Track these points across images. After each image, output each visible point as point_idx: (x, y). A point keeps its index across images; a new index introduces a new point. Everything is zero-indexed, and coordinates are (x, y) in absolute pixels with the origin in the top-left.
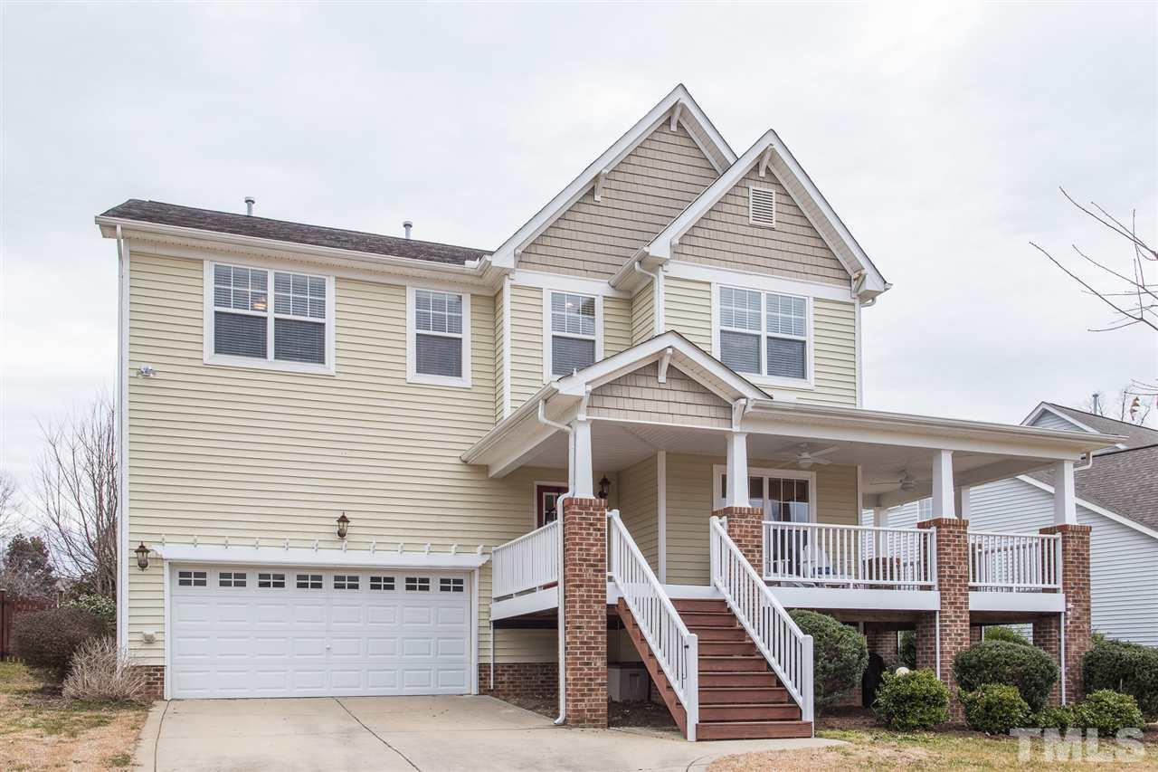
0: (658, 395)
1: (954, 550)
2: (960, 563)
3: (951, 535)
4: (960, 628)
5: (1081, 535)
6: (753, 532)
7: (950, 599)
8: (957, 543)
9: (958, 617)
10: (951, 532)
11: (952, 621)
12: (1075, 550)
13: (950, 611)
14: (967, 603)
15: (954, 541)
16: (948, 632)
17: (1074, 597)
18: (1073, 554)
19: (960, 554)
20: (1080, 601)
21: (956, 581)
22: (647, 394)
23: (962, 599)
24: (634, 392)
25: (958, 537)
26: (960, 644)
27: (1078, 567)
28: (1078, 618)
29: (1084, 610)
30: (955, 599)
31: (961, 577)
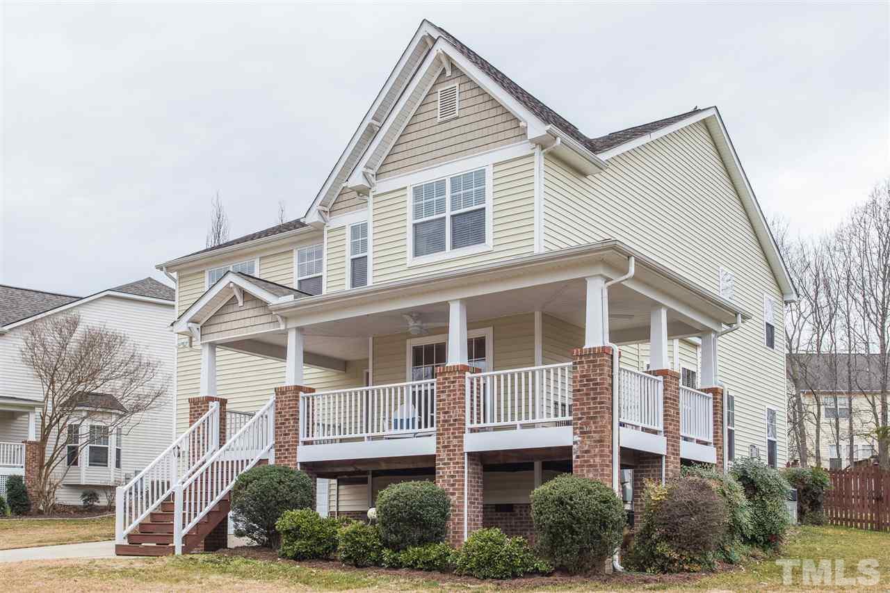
0: (239, 315)
1: (449, 396)
2: (455, 408)
3: (447, 382)
4: (452, 469)
5: (592, 358)
6: (289, 404)
7: (444, 442)
8: (452, 388)
9: (451, 459)
10: (446, 379)
11: (444, 464)
12: (584, 376)
13: (443, 455)
14: (462, 446)
15: (449, 387)
16: (441, 474)
17: (581, 428)
18: (581, 381)
19: (454, 399)
20: (590, 432)
21: (450, 425)
22: (233, 316)
23: (455, 442)
24: (226, 318)
25: (453, 382)
26: (453, 485)
27: (587, 394)
28: (587, 452)
29: (595, 441)
30: (448, 442)
31: (455, 420)
